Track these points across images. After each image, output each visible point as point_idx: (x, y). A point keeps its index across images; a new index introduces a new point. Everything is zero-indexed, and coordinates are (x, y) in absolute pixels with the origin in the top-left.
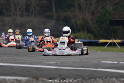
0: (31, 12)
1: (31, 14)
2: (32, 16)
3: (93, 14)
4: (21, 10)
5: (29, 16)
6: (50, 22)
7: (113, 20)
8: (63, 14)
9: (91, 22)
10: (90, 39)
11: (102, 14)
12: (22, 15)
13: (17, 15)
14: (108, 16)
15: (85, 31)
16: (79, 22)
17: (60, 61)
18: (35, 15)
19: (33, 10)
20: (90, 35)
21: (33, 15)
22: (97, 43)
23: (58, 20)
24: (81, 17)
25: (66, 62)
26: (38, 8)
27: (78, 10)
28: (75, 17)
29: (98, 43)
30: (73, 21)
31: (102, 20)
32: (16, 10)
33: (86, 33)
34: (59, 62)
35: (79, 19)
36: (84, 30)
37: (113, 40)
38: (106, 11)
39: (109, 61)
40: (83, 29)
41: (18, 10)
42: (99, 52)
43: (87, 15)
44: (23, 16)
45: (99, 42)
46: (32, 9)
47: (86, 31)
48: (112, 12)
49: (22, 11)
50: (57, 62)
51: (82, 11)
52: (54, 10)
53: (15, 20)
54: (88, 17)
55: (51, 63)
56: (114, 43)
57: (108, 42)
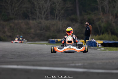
0: (55, 16)
1: (55, 18)
2: (56, 19)
3: (116, 16)
4: (46, 13)
5: (53, 19)
6: (74, 25)
8: (87, 17)
9: (114, 25)
12: (47, 18)
13: (42, 18)
15: (109, 33)
16: (102, 25)
18: (60, 18)
19: (58, 14)
20: (114, 36)
21: (58, 18)
24: (104, 20)
26: (62, 11)
27: (101, 13)
28: (99, 19)
30: (97, 23)
32: (40, 13)
33: (110, 35)
35: (102, 22)
36: (108, 33)
40: (107, 31)
41: (43, 13)
43: (110, 18)
44: (48, 20)
46: (57, 12)
47: (110, 33)
49: (47, 15)
51: (106, 13)
52: (78, 13)
53: (40, 23)
54: (111, 20)
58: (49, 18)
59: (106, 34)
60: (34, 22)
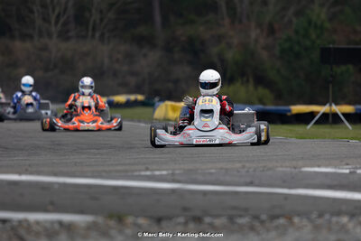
0: (90, 28)
1: (90, 33)
2: (93, 36)
3: (272, 31)
4: (62, 20)
5: (85, 37)
6: (145, 55)
7: (330, 48)
8: (183, 32)
9: (264, 55)
10: (264, 104)
11: (297, 32)
12: (64, 36)
13: (50, 35)
14: (314, 36)
15: (248, 81)
16: (230, 55)
17: (182, 166)
18: (102, 35)
19: (98, 21)
20: (262, 91)
21: (97, 35)
22: (285, 115)
23: (168, 49)
24: (235, 41)
25: (200, 171)
26: (111, 15)
27: (227, 21)
28: (219, 39)
29: (289, 114)
30: (214, 50)
31: (297, 48)
32: (46, 20)
33: (251, 87)
34: (182, 171)
35: (229, 46)
36: (245, 79)
37: (331, 105)
38: (310, 22)
39: (326, 166)
40: (243, 74)
41: (53, 20)
42: (294, 140)
43: (254, 33)
44: (67, 39)
45: (290, 111)
46: (94, 17)
47: (251, 80)
48: (327, 25)
49: (65, 24)
50: (174, 170)
51: (240, 22)
52: (158, 18)
53: (45, 48)
54: (256, 41)
55: (157, 173)
56: (335, 115)
57: (318, 113)
58: (71, 34)
59: (238, 84)
60: (28, 45)
